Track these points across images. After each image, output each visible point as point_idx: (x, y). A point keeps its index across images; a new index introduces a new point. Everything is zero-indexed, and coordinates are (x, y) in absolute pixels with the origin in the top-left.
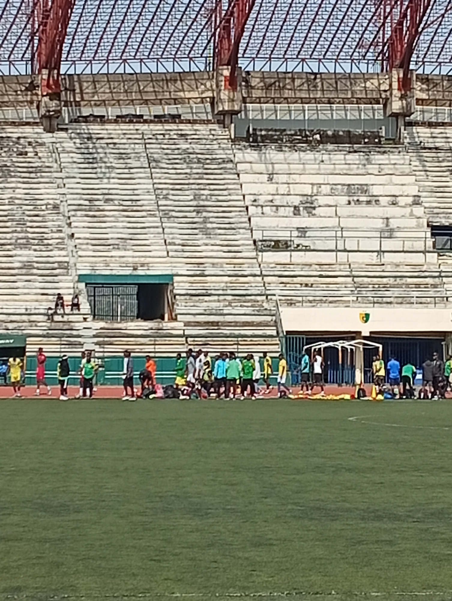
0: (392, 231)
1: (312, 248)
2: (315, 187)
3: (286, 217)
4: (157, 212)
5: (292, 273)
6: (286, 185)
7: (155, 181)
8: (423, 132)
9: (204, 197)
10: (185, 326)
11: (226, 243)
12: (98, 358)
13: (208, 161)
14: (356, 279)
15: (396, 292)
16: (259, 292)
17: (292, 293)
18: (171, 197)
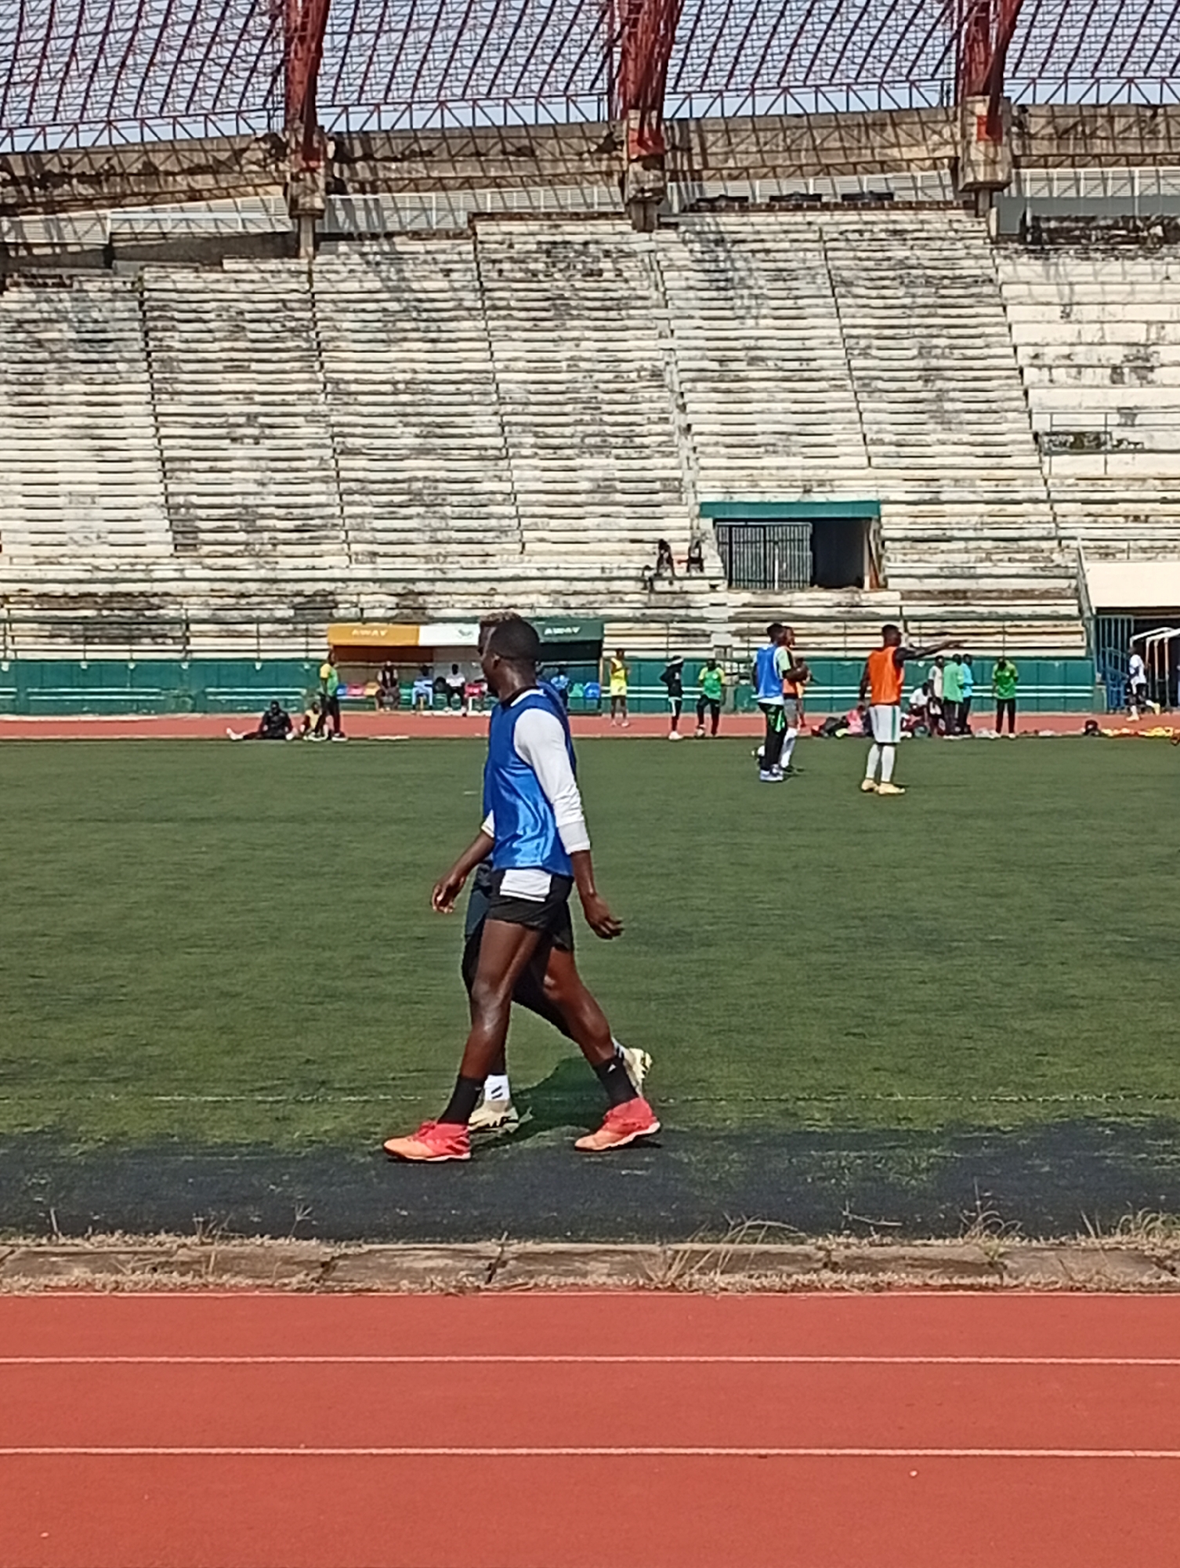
1: (1147, 446)
2: (1153, 329)
3: (1098, 387)
4: (849, 382)
5: (1108, 496)
6: (1098, 326)
7: (845, 321)
9: (938, 351)
10: (903, 599)
11: (980, 439)
12: (737, 661)
13: (946, 282)
16: (1044, 533)
17: (1109, 533)
18: (874, 352)
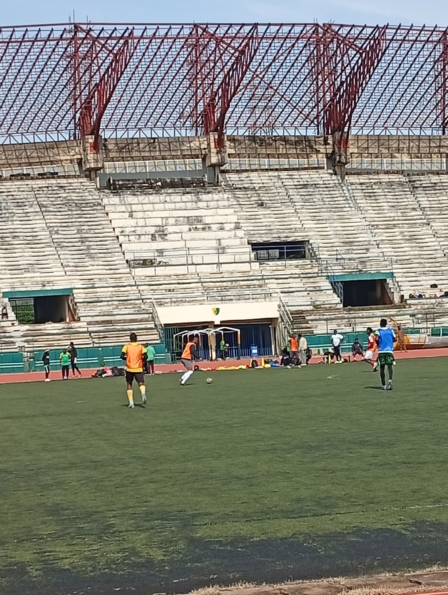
0: (224, 248)
1: (170, 264)
2: (164, 220)
3: (148, 242)
4: (52, 244)
5: (158, 283)
6: (144, 220)
7: (47, 221)
8: (234, 177)
9: (85, 231)
10: (88, 325)
11: (106, 263)
12: (28, 352)
13: (83, 205)
14: (204, 284)
15: (233, 292)
16: (136, 297)
17: (160, 296)
18: (60, 232)
